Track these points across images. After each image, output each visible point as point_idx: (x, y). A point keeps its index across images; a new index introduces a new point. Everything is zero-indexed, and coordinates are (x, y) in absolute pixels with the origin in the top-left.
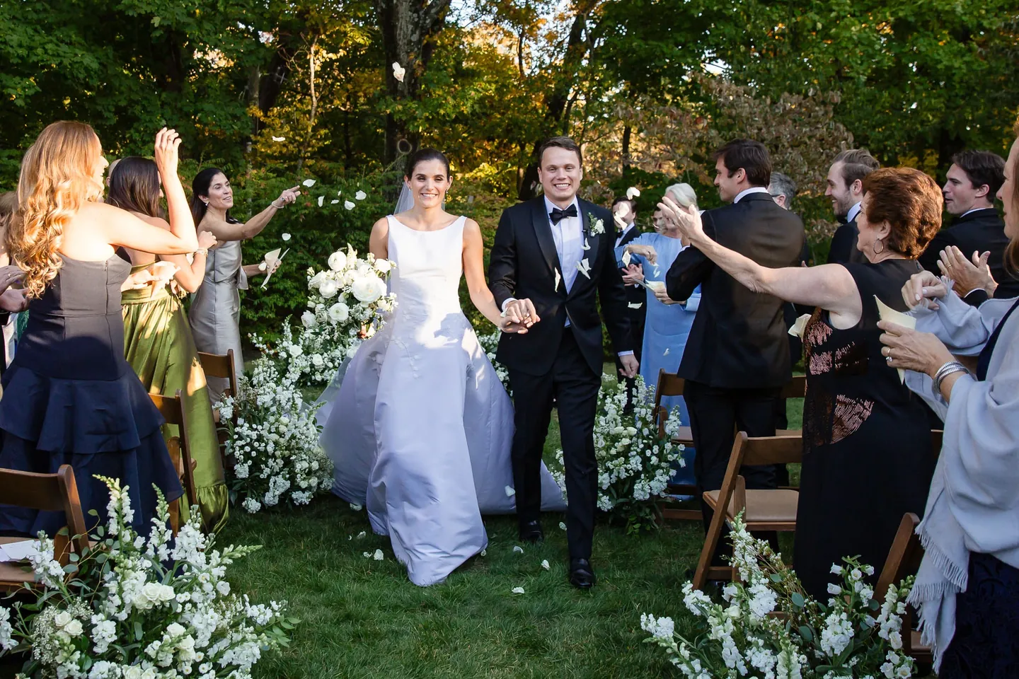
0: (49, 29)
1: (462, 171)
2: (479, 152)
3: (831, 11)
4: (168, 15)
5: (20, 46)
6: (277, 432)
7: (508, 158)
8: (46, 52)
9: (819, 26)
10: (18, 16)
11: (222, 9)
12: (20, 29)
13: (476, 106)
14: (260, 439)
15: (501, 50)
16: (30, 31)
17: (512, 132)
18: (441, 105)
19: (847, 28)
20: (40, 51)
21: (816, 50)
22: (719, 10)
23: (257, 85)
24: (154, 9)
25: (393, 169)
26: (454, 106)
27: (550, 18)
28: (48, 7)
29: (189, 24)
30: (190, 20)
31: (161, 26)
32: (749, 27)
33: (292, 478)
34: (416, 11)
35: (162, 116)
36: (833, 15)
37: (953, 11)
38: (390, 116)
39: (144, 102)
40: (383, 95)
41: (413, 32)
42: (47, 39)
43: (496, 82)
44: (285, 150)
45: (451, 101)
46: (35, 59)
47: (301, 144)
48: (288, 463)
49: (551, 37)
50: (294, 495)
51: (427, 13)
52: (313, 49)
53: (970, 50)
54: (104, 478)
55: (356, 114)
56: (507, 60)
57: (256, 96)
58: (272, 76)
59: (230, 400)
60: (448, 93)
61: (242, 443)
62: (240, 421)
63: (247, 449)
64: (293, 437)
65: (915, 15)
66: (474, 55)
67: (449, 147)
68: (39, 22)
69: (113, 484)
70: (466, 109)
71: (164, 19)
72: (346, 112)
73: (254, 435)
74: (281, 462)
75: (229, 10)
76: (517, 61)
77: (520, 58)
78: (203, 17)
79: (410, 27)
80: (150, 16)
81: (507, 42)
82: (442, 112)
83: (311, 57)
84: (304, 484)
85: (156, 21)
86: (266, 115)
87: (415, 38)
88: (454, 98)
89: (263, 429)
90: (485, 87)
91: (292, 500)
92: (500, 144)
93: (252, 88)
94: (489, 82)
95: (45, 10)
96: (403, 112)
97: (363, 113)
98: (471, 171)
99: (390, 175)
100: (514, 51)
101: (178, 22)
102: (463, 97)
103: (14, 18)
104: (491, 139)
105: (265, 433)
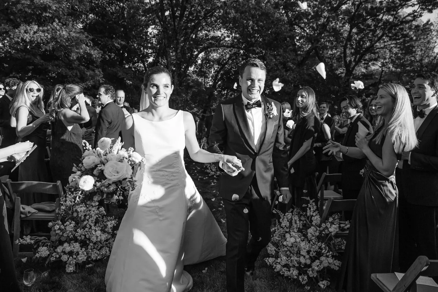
56: (201, 83)
76: (203, 83)
90: (195, 90)
100: (203, 80)
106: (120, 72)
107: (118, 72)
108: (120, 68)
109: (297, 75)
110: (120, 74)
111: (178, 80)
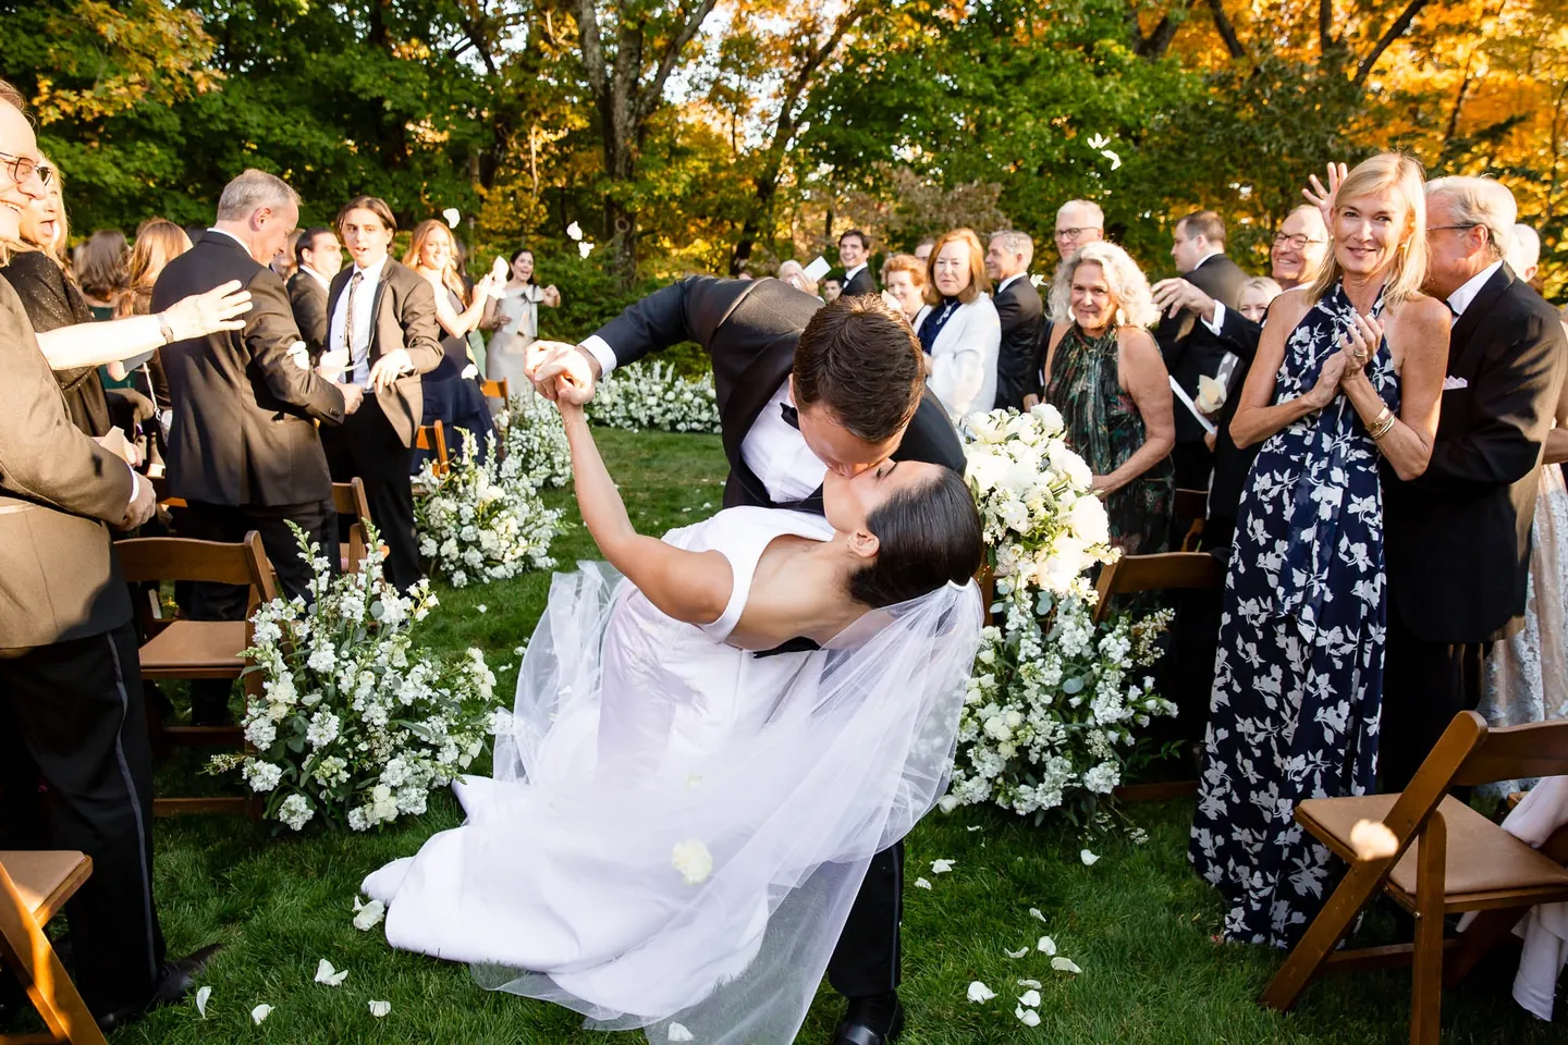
0: (282, 109)
1: (678, 247)
2: (693, 229)
3: (1011, 106)
4: (399, 99)
5: (259, 126)
6: (540, 436)
7: (721, 235)
8: (284, 132)
9: (999, 120)
10: (252, 95)
11: (447, 91)
12: (256, 108)
13: (688, 189)
14: (528, 440)
15: (716, 129)
16: (266, 112)
17: (722, 211)
18: (655, 188)
19: (1023, 123)
20: (278, 131)
21: (995, 142)
22: (911, 103)
23: (477, 162)
24: (385, 92)
25: (612, 245)
26: (668, 189)
27: (764, 95)
28: (281, 88)
29: (418, 108)
30: (419, 104)
31: (393, 110)
32: (935, 120)
33: (552, 467)
34: (632, 99)
35: (395, 195)
36: (1011, 110)
37: (1114, 110)
38: (608, 197)
39: (378, 182)
40: (601, 176)
41: (629, 119)
42: (285, 119)
43: (710, 160)
44: (508, 227)
45: (665, 184)
46: (274, 139)
47: (524, 221)
48: (549, 457)
49: (764, 115)
50: (554, 480)
51: (642, 100)
52: (534, 130)
53: (1127, 147)
54: (459, 429)
55: (571, 189)
56: (720, 138)
57: (477, 172)
58: (492, 153)
59: (506, 413)
60: (663, 176)
61: (515, 443)
62: (513, 429)
63: (520, 447)
64: (551, 439)
65: (1083, 112)
66: (687, 132)
67: (664, 224)
68: (272, 101)
69: (465, 432)
70: (678, 191)
71: (395, 103)
72: (563, 189)
73: (524, 438)
74: (544, 456)
75: (454, 93)
76: (730, 138)
77: (734, 136)
78: (429, 100)
79: (627, 114)
80: (380, 100)
81: (721, 118)
82: (656, 193)
83: (532, 138)
84: (560, 472)
85: (388, 105)
86: (490, 194)
87: (631, 123)
88: (668, 180)
89: (530, 433)
90: (698, 165)
91: (552, 484)
92: (713, 221)
93: (472, 165)
94: (703, 160)
95: (278, 91)
96: (621, 193)
97: (579, 190)
98: (686, 246)
99: (609, 250)
100: (728, 127)
101: (409, 106)
102: (676, 181)
103: (248, 98)
104: (703, 217)
105: (531, 436)
106: (363, 72)
107: (356, 73)
108: (362, 54)
109: (1145, 89)
110: (361, 81)
111: (632, 112)
